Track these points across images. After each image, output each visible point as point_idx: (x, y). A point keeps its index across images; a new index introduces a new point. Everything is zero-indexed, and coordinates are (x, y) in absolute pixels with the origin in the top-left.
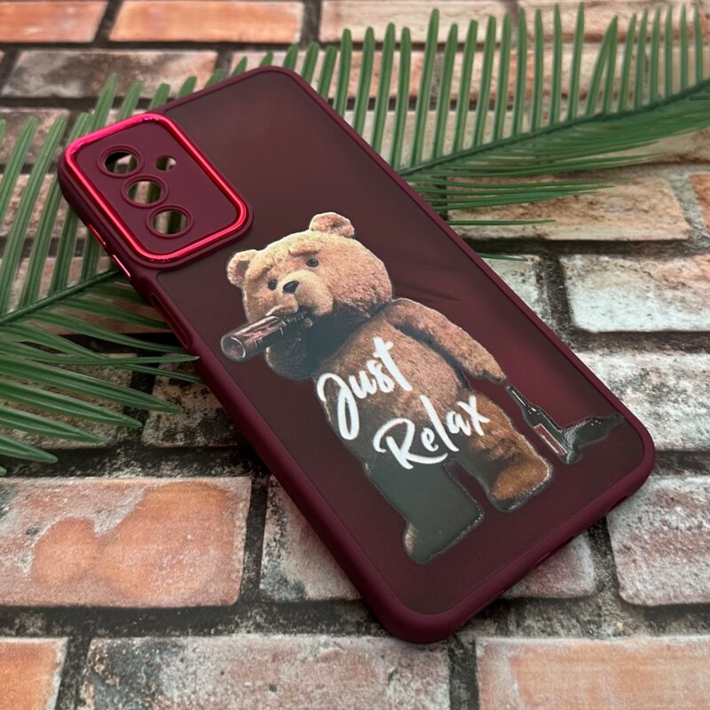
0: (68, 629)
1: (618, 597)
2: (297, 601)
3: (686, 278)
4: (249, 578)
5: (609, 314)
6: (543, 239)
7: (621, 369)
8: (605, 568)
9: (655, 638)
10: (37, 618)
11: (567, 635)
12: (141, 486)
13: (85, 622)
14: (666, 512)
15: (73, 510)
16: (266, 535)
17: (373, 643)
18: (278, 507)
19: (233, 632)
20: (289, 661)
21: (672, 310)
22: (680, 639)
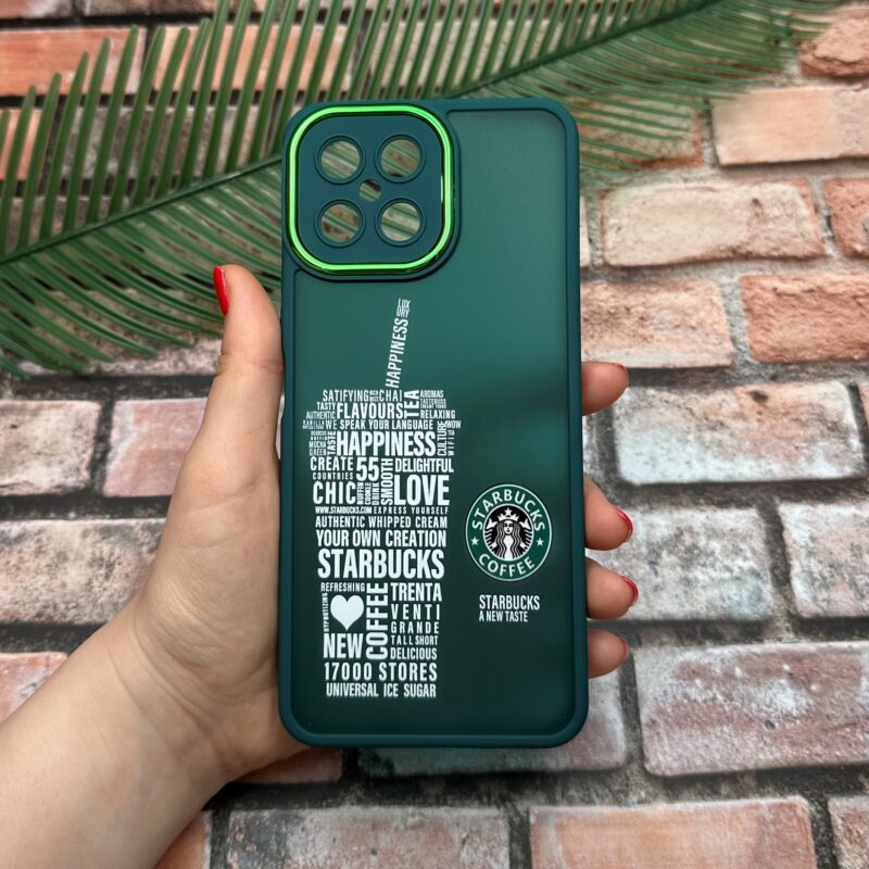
3: (724, 416)
5: (652, 462)
7: (658, 529)
8: (634, 741)
11: (601, 804)
19: (340, 805)
20: (385, 829)
21: (709, 456)
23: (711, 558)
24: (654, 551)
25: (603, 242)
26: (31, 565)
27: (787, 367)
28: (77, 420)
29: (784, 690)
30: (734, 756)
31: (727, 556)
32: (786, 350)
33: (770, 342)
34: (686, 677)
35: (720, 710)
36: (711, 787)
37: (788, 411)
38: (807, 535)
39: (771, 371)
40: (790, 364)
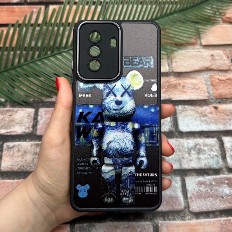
1: (189, 210)
3: (207, 113)
5: (188, 126)
6: (171, 100)
7: (190, 144)
11: (178, 220)
14: (200, 187)
23: (205, 152)
24: (189, 150)
25: (172, 65)
26: (16, 154)
27: (223, 100)
28: (28, 114)
29: (226, 188)
30: (213, 206)
31: (209, 151)
32: (222, 95)
33: (218, 93)
34: (199, 184)
35: (209, 193)
36: (207, 215)
37: (224, 112)
38: (230, 145)
39: (218, 101)
40: (223, 99)
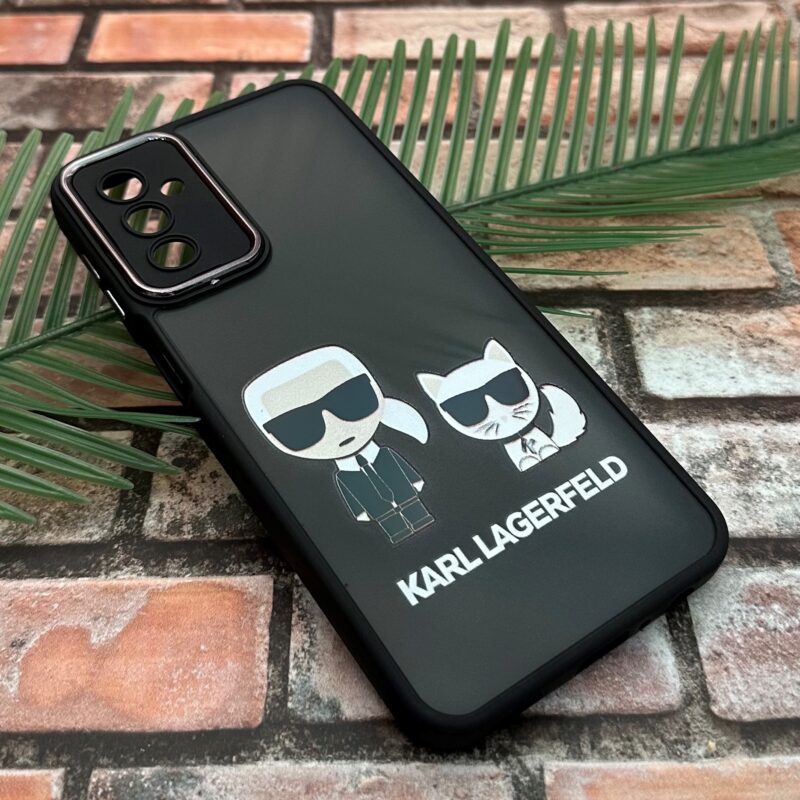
0: (65, 759)
1: (710, 712)
2: (332, 722)
3: (774, 334)
4: (274, 695)
5: (686, 377)
6: (604, 289)
7: (702, 442)
8: (693, 678)
9: (753, 760)
10: (27, 746)
11: (651, 758)
12: (144, 588)
13: (85, 750)
14: (762, 611)
15: (65, 617)
16: (292, 644)
17: (423, 771)
18: (306, 611)
19: (258, 759)
20: (326, 793)
21: (759, 371)
22: (782, 760)
23: (776, 473)
24: (699, 466)
